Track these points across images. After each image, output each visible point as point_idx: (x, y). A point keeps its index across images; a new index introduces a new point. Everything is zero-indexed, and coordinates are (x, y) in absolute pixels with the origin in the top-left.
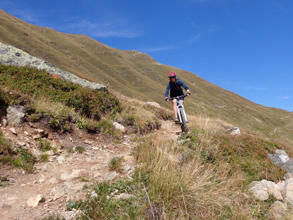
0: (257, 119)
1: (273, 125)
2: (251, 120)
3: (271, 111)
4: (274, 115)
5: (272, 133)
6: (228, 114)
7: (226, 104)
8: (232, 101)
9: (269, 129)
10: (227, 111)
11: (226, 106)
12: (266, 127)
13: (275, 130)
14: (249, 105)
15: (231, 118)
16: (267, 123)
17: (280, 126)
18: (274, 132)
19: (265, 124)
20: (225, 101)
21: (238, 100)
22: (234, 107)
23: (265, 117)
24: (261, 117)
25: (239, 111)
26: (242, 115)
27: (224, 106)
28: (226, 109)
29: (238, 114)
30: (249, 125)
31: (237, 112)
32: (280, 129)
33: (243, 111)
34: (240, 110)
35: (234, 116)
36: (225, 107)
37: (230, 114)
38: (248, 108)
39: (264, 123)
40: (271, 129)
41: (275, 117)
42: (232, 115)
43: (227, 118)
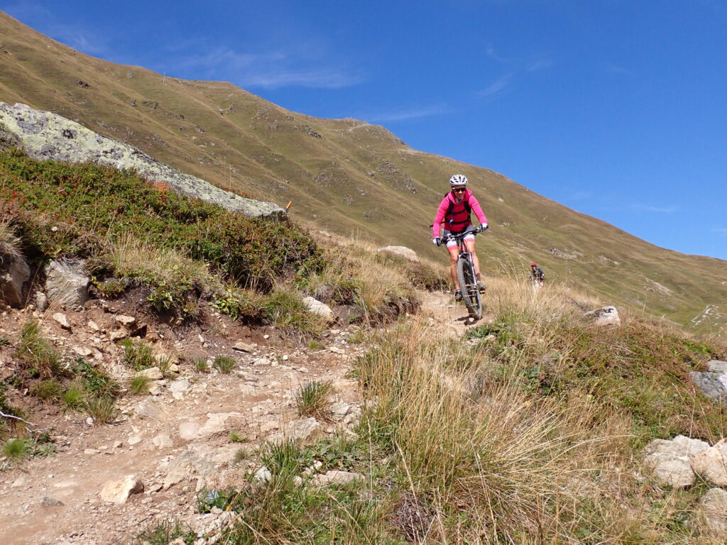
0: (660, 286)
1: (701, 299)
2: (645, 289)
3: (696, 265)
4: (703, 275)
5: (698, 320)
6: (586, 273)
7: (581, 250)
8: (598, 241)
9: (690, 309)
10: (583, 267)
11: (581, 254)
12: (683, 304)
13: (707, 312)
14: (639, 252)
15: (594, 282)
16: (687, 295)
17: (717, 301)
18: (704, 316)
19: (681, 298)
20: (580, 242)
21: (612, 239)
22: (601, 257)
23: (679, 281)
24: (669, 281)
25: (614, 266)
26: (622, 277)
27: (578, 253)
28: (581, 262)
29: (613, 273)
30: (642, 299)
31: (610, 269)
32: (720, 310)
33: (623, 265)
34: (616, 263)
35: (602, 279)
36: (578, 257)
37: (590, 272)
38: (636, 258)
39: (678, 295)
40: (696, 310)
41: (705, 280)
42: (598, 277)
43: (584, 285)
